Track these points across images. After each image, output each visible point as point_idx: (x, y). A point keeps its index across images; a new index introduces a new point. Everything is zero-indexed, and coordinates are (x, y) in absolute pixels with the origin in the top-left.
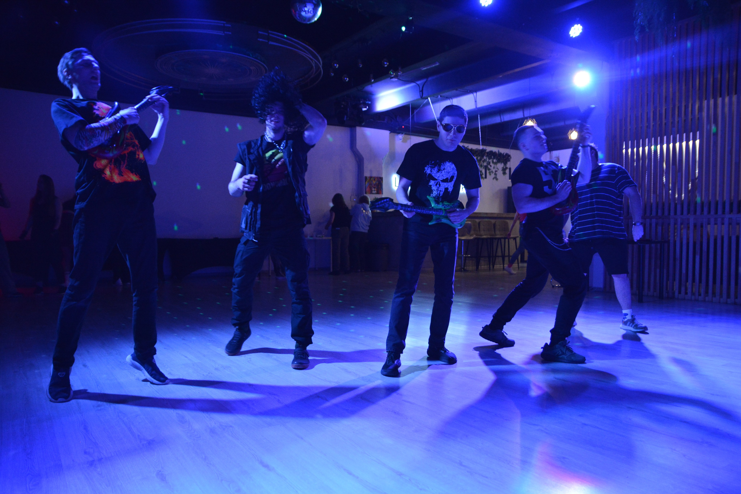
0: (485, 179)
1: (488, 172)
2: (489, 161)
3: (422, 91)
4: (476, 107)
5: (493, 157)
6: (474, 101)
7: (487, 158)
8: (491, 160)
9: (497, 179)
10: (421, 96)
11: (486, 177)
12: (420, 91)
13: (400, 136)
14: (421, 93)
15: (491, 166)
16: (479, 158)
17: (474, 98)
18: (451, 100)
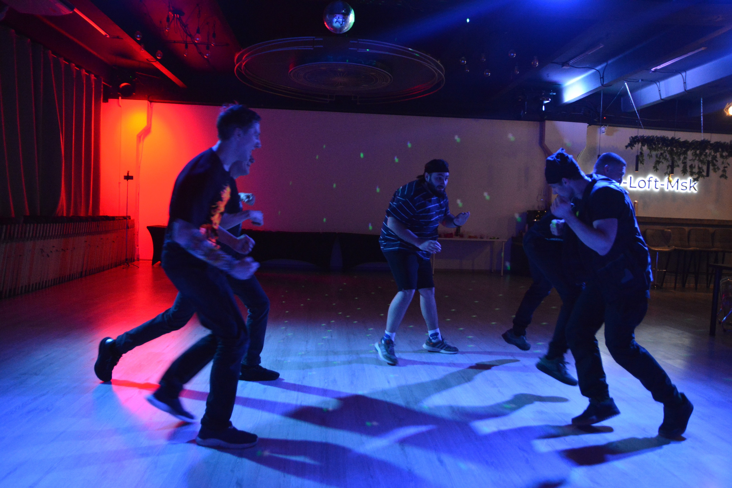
0: (706, 178)
1: (711, 167)
2: (715, 154)
3: (603, 78)
4: (685, 90)
5: (720, 150)
6: (682, 82)
7: (712, 152)
8: (718, 154)
9: (726, 178)
10: (602, 84)
11: (708, 175)
12: (601, 78)
13: (603, 129)
14: (602, 79)
15: (717, 161)
16: (698, 152)
17: (682, 80)
18: (658, 84)
